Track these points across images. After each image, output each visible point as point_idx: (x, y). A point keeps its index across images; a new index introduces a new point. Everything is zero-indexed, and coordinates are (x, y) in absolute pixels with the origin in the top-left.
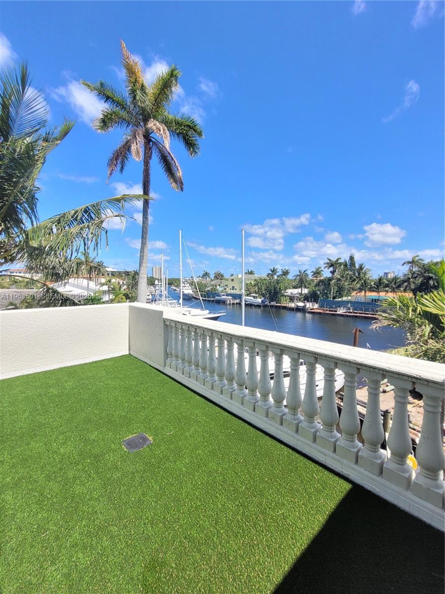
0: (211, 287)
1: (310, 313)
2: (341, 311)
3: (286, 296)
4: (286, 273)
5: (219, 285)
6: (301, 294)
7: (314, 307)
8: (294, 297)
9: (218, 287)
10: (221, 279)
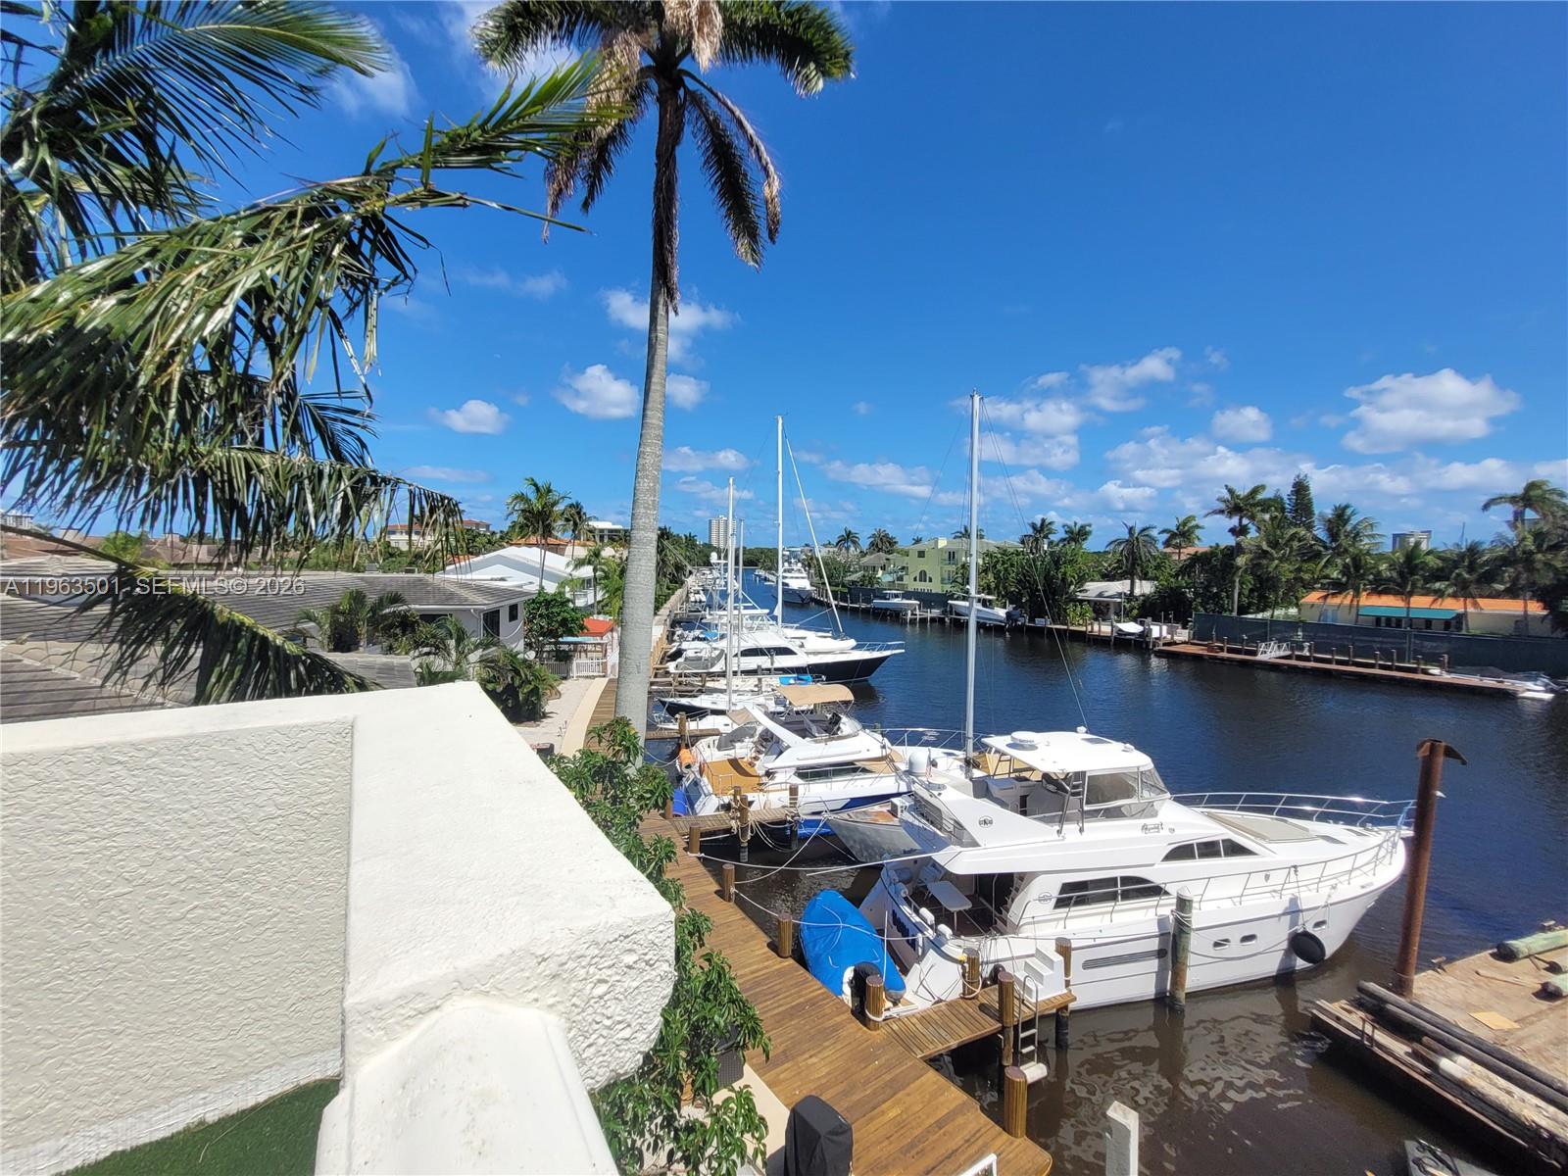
0: (860, 574)
1: (1160, 654)
2: (1270, 653)
3: (1081, 601)
4: (1078, 535)
5: (883, 568)
6: (1130, 597)
7: (1177, 638)
8: (1108, 604)
9: (880, 573)
10: (889, 552)
